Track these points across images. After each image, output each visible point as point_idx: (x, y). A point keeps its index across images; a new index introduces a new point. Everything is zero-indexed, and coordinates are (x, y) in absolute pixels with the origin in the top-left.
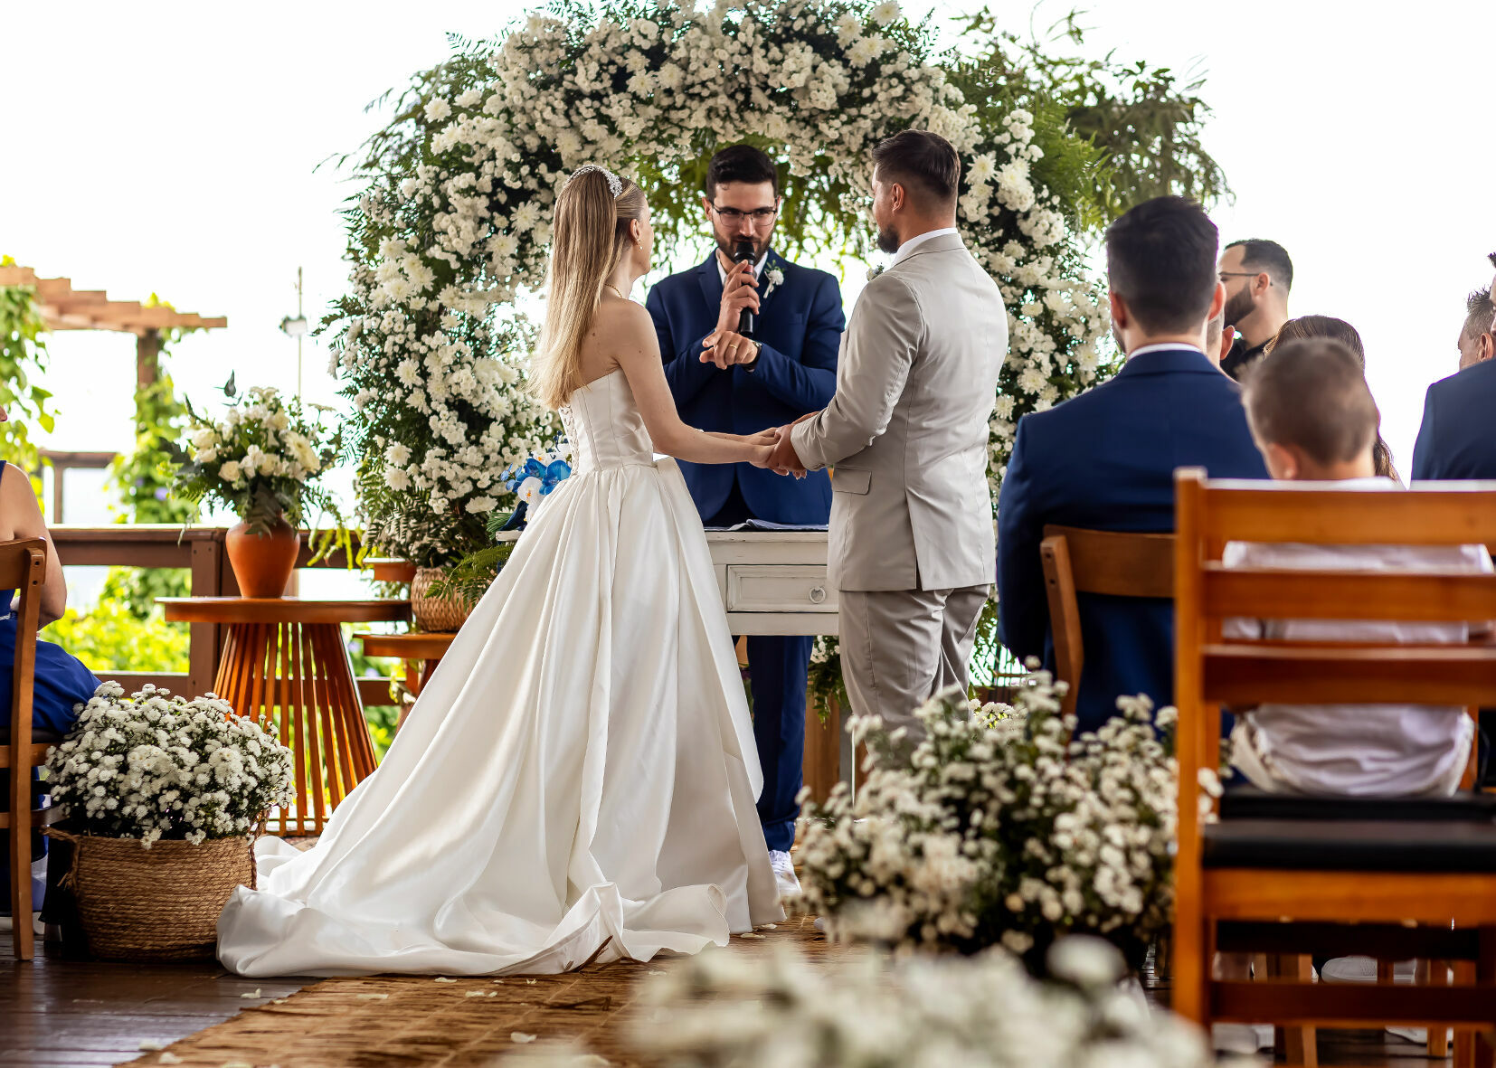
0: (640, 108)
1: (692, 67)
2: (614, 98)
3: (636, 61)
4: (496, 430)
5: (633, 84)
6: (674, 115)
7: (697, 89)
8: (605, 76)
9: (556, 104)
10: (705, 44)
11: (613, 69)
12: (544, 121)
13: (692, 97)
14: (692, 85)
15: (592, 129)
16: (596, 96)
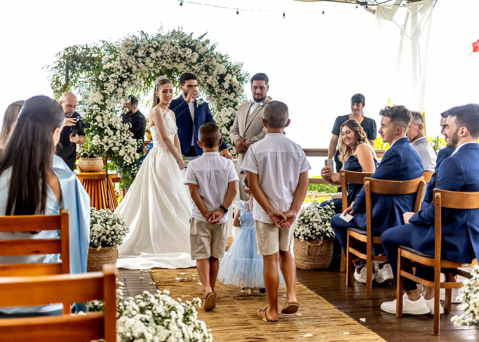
0: (152, 61)
1: (165, 52)
2: (147, 58)
3: (151, 50)
4: (118, 132)
5: (151, 55)
6: (158, 62)
7: (164, 57)
8: (145, 53)
9: (133, 59)
10: (167, 47)
11: (146, 52)
12: (130, 62)
13: (162, 59)
14: (163, 56)
15: (141, 65)
16: (142, 57)
